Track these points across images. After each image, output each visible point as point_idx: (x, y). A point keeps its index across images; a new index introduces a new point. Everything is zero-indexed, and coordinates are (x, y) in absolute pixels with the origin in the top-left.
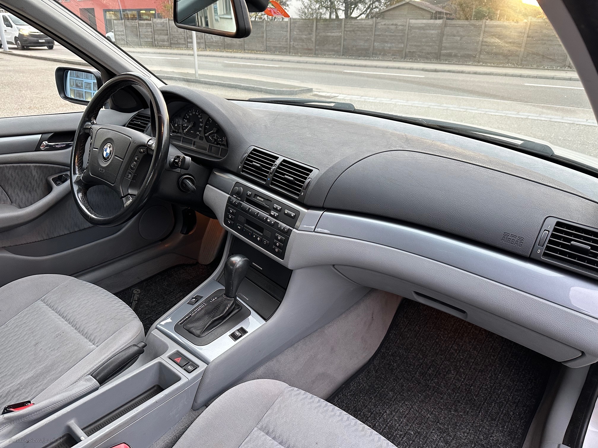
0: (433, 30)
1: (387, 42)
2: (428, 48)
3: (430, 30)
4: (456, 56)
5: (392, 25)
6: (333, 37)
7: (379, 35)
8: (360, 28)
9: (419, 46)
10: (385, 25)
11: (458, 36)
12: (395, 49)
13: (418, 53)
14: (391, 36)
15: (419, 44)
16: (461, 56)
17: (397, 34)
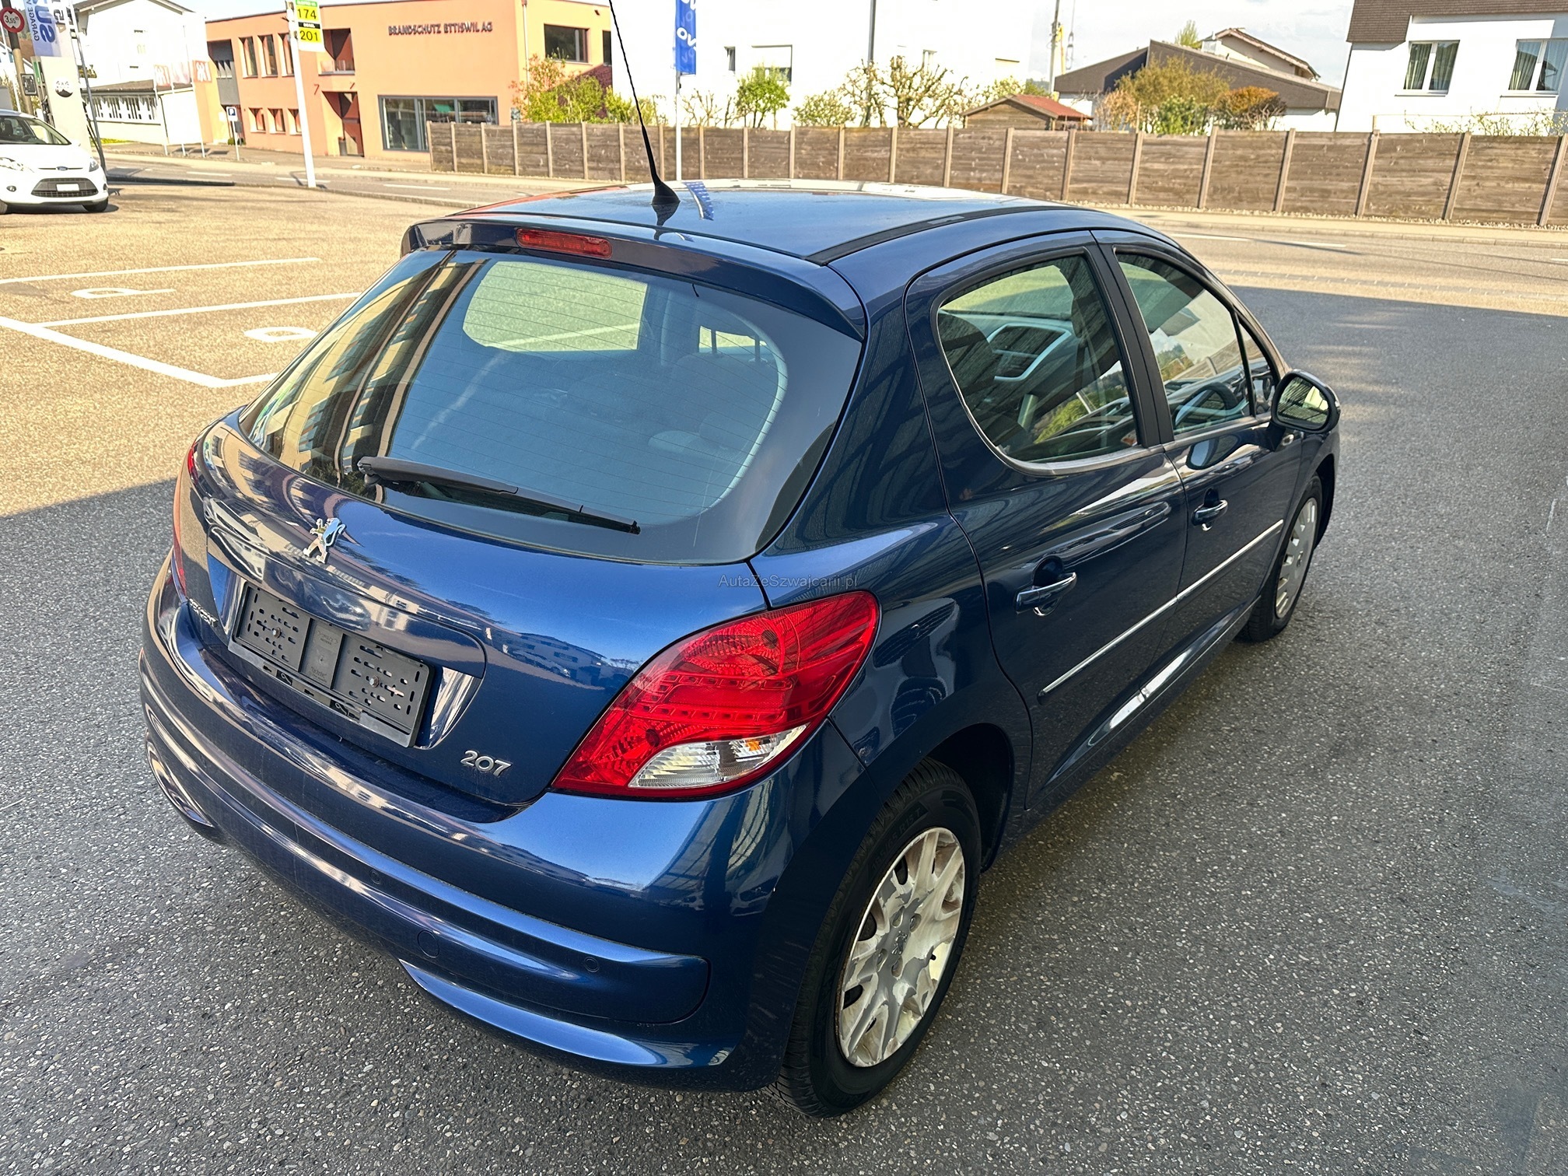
0: (1054, 148)
1: (973, 170)
2: (1046, 181)
3: (1050, 147)
4: (1094, 193)
5: (984, 138)
6: (874, 159)
7: (960, 158)
8: (924, 143)
9: (1030, 177)
10: (970, 138)
11: (1098, 159)
12: (988, 182)
13: (1030, 189)
14: (981, 159)
15: (1029, 172)
16: (1104, 193)
17: (992, 156)
